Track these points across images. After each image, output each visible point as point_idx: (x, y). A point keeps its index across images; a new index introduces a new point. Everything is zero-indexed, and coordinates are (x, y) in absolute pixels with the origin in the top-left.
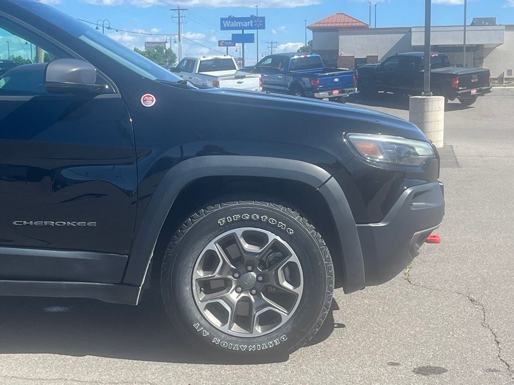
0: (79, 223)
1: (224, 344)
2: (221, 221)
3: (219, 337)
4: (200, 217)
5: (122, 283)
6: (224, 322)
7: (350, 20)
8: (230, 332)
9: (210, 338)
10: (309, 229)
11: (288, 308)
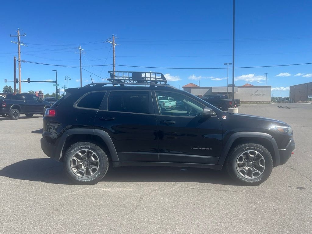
0: (207, 149)
1: (245, 181)
2: (244, 149)
3: (243, 179)
4: (238, 147)
5: (217, 164)
6: (244, 175)
7: (194, 85)
8: (246, 177)
9: (241, 179)
10: (267, 151)
11: (261, 172)
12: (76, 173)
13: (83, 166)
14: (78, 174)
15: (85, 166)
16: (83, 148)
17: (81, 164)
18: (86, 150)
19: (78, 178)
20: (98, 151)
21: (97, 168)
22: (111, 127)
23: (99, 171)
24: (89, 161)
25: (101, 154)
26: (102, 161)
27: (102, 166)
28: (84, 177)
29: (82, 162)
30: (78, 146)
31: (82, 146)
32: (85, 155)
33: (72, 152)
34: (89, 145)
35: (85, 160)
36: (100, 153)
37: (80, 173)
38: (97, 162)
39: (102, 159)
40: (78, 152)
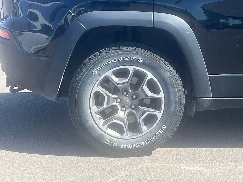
12: (104, 128)
13: (120, 108)
14: (110, 131)
15: (125, 111)
16: (124, 62)
17: (115, 103)
18: (131, 68)
19: (110, 140)
20: (162, 71)
21: (159, 115)
22: (202, 7)
23: (164, 121)
24: (134, 97)
25: (170, 79)
26: (172, 95)
27: (172, 109)
28: (125, 136)
29: (117, 98)
30: (108, 58)
31: (121, 58)
32: (127, 82)
33: (94, 72)
34: (138, 54)
35: (125, 93)
36: (167, 75)
37: (114, 127)
38: (160, 100)
39: (171, 90)
40: (109, 73)
